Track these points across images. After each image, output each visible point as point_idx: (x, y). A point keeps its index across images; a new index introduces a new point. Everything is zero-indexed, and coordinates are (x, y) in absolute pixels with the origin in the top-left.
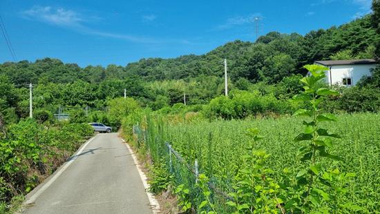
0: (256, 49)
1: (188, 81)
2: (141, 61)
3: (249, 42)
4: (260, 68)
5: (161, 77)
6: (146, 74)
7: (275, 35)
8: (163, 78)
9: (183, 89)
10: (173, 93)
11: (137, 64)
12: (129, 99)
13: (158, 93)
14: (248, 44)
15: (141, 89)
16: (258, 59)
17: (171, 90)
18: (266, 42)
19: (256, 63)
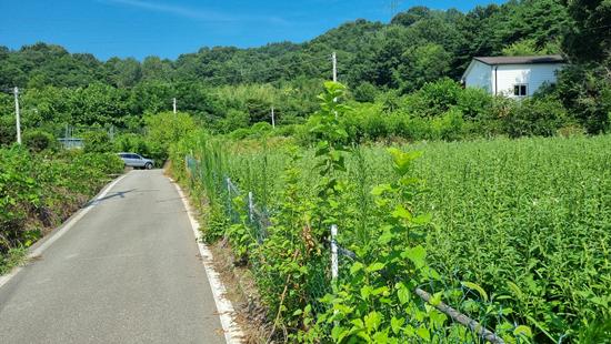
0: (389, 35)
1: (279, 86)
2: (201, 51)
3: (379, 23)
4: (396, 66)
5: (235, 79)
6: (211, 74)
7: (421, 12)
8: (240, 81)
9: (271, 100)
10: (253, 106)
11: (195, 56)
12: (181, 114)
13: (229, 105)
14: (378, 26)
15: (202, 99)
16: (393, 51)
17: (251, 101)
18: (407, 24)
19: (388, 57)
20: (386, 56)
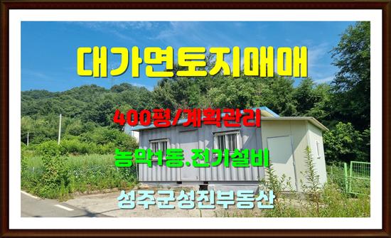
1: (36, 119)
3: (104, 88)
4: (109, 114)
16: (108, 106)
18: (119, 91)
19: (105, 109)
20: (104, 108)
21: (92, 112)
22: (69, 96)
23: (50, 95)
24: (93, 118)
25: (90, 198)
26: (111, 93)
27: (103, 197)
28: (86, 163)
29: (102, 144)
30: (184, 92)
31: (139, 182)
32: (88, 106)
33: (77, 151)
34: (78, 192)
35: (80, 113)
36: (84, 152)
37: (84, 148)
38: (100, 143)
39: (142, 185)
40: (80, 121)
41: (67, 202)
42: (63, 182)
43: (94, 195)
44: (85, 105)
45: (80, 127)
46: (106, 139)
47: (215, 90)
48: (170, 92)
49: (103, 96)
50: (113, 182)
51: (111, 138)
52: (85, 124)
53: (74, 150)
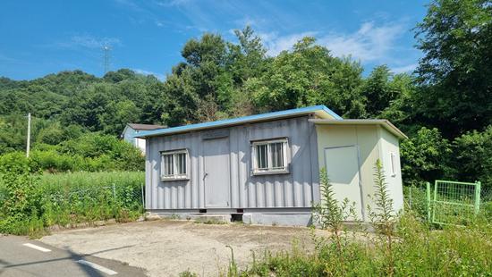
0: (97, 89)
4: (101, 114)
14: (92, 79)
16: (99, 102)
18: (117, 80)
19: (96, 107)
20: (94, 104)
21: (77, 111)
22: (41, 87)
23: (13, 85)
24: (77, 119)
25: (74, 233)
26: (104, 84)
27: (93, 232)
28: (67, 185)
29: (92, 157)
30: (211, 83)
31: (146, 210)
32: (71, 102)
33: (55, 167)
34: (57, 226)
35: (59, 112)
36: (65, 168)
37: (65, 163)
38: (88, 155)
39: (151, 215)
40: (58, 124)
41: (42, 240)
42: (35, 211)
43: (81, 230)
44: (66, 100)
45: (59, 132)
46: (98, 150)
47: (254, 81)
48: (190, 83)
49: (92, 88)
50: (108, 210)
51: (105, 148)
52: (67, 128)
53: (50, 166)
